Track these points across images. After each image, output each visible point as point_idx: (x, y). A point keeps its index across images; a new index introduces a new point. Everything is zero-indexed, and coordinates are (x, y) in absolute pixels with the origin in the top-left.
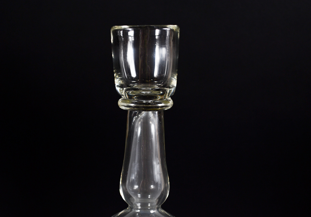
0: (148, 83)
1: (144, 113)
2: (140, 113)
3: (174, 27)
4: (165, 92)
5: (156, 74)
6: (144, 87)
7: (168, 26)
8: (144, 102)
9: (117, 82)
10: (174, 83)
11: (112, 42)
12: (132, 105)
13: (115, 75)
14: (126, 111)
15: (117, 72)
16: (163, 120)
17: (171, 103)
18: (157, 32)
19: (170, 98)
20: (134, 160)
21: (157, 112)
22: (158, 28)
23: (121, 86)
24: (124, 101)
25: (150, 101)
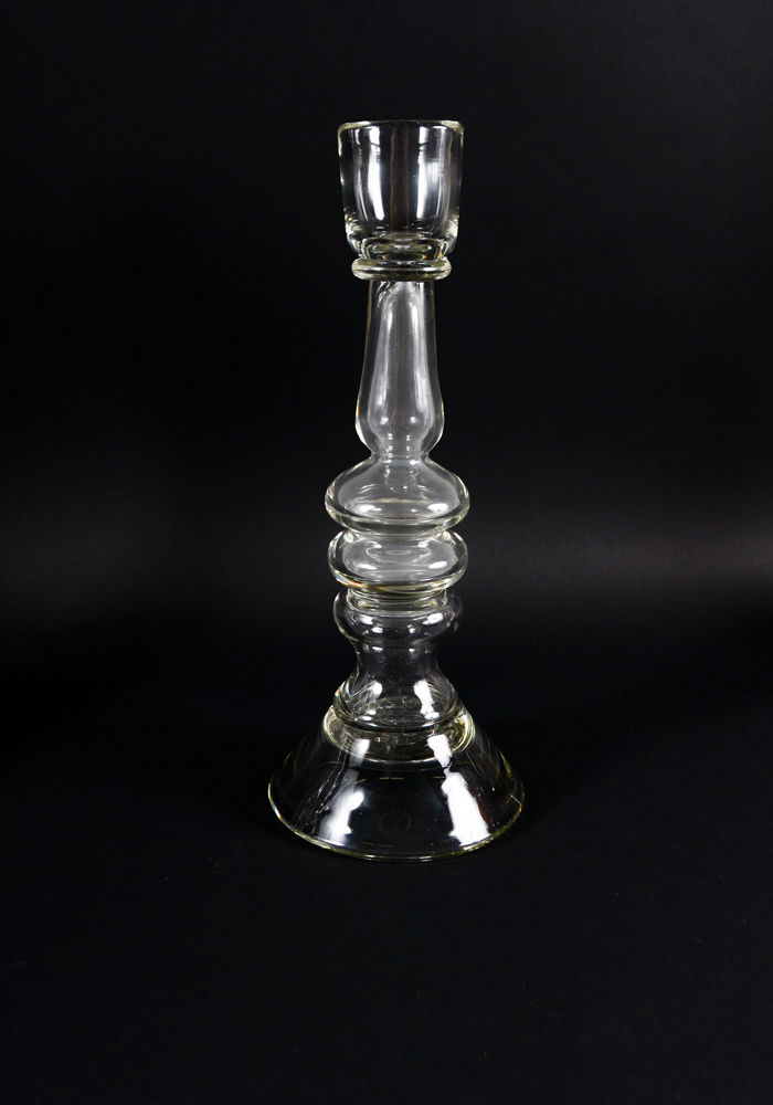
0: (405, 230)
1: (399, 285)
2: (392, 284)
3: (454, 124)
4: (436, 248)
5: (420, 213)
6: (398, 237)
7: (443, 122)
8: (399, 263)
9: (350, 229)
10: (453, 230)
11: (340, 153)
12: (378, 269)
13: (346, 217)
14: (366, 282)
15: (350, 212)
16: (433, 298)
17: (447, 267)
18: (423, 133)
19: (445, 259)
20: (383, 371)
21: (422, 284)
22: (425, 125)
23: (358, 236)
24: (363, 262)
25: (409, 263)
